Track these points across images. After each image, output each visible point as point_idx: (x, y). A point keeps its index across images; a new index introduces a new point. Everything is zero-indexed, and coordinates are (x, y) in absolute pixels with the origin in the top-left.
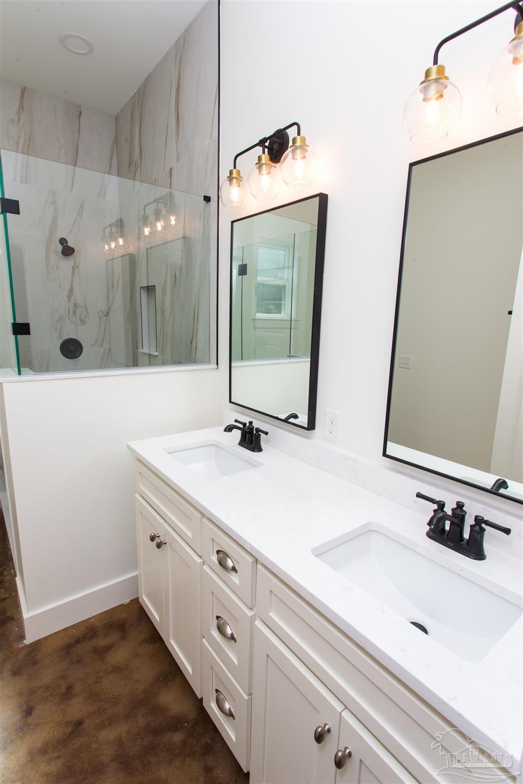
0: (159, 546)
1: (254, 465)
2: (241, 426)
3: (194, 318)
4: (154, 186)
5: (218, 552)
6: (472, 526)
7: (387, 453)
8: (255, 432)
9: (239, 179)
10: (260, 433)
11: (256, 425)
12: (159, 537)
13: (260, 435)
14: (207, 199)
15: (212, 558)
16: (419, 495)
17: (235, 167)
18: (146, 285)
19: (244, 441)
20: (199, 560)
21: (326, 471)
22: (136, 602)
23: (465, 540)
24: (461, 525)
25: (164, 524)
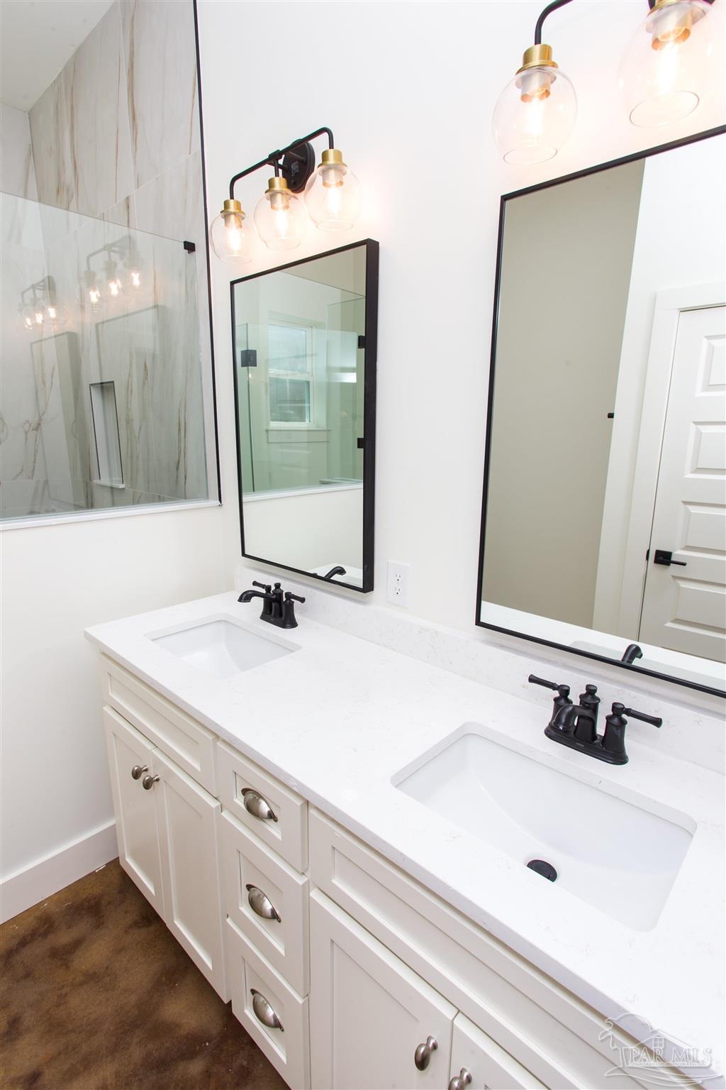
0: (147, 785)
1: (289, 649)
2: (263, 591)
3: (179, 430)
4: (102, 222)
5: (245, 791)
6: (608, 718)
7: (481, 620)
8: (284, 599)
9: (240, 215)
10: (293, 600)
11: (286, 587)
12: (146, 770)
13: (293, 602)
14: (190, 247)
15: (236, 800)
16: (533, 679)
17: (232, 197)
18: (99, 382)
19: (269, 612)
20: (214, 804)
21: (393, 649)
22: (115, 866)
23: (598, 737)
24: (594, 718)
25: (153, 751)
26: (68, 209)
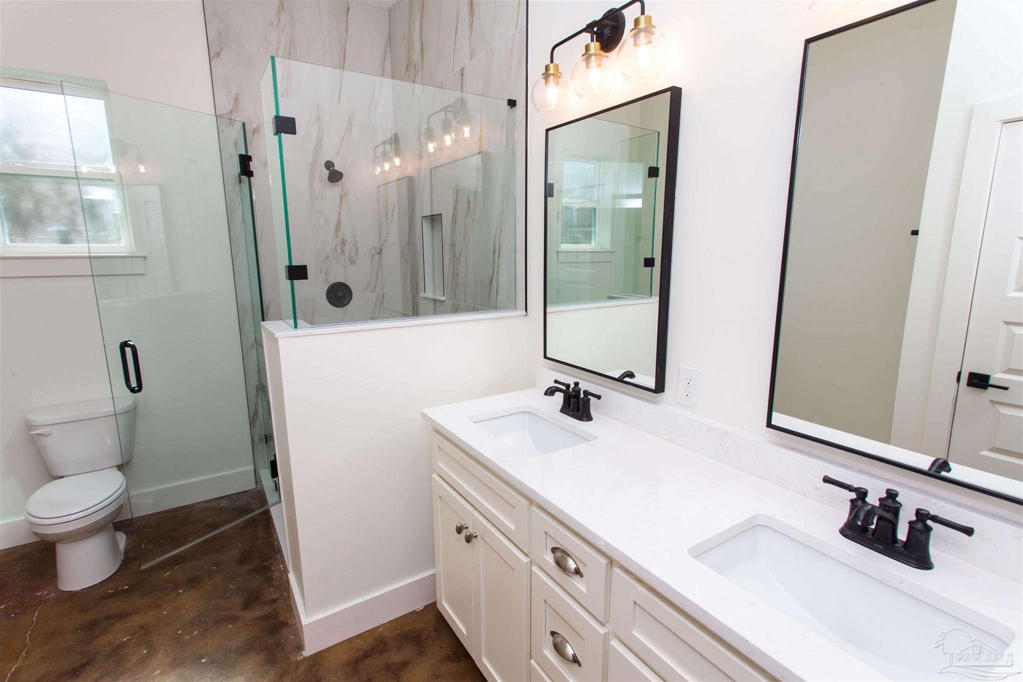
0: (469, 539)
1: (586, 438)
2: (564, 388)
3: (494, 252)
4: (441, 89)
5: (554, 550)
6: (911, 523)
7: (773, 423)
8: (582, 396)
9: (557, 75)
10: (589, 397)
11: (583, 386)
12: (467, 528)
13: (590, 399)
14: (512, 103)
15: (546, 557)
16: (827, 480)
17: (552, 62)
18: (430, 214)
19: (567, 407)
20: (525, 560)
21: (682, 446)
22: (433, 608)
23: (899, 542)
24: (894, 521)
25: (473, 512)
26: (414, 82)
